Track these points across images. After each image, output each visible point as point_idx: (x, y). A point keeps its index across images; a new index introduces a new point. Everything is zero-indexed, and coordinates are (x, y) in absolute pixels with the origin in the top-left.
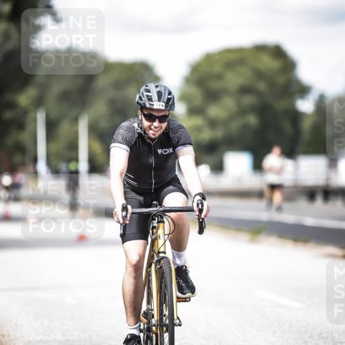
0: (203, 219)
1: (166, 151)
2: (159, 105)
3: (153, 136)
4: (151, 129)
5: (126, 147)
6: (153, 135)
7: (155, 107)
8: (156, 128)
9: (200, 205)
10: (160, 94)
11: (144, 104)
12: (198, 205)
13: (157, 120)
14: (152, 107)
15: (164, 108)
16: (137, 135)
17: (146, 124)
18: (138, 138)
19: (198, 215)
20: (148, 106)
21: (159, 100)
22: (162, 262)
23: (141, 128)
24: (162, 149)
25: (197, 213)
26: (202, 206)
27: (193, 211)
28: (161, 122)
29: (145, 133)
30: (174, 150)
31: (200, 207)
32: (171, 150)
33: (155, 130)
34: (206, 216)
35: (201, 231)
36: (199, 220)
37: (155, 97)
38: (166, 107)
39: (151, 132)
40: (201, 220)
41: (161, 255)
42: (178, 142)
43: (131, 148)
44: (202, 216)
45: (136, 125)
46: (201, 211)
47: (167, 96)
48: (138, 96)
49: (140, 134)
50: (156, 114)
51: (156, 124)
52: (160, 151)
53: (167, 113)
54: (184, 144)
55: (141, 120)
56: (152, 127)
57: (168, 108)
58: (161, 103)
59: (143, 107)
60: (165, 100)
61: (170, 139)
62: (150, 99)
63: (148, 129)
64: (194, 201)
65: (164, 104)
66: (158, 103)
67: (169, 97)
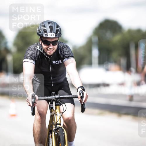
0: (83, 103)
1: (58, 62)
2: (51, 35)
3: (49, 54)
4: (48, 50)
6: (49, 53)
7: (49, 36)
8: (50, 49)
9: (81, 94)
10: (51, 28)
11: (42, 35)
12: (80, 94)
14: (47, 36)
15: (54, 37)
17: (44, 47)
19: (80, 101)
20: (44, 36)
21: (51, 32)
24: (56, 61)
25: (80, 99)
26: (83, 95)
27: (77, 98)
28: (53, 45)
29: (44, 52)
34: (85, 101)
35: (83, 110)
36: (81, 103)
37: (48, 30)
38: (56, 35)
41: (58, 126)
42: (64, 56)
44: (83, 101)
46: (82, 98)
48: (38, 30)
49: (41, 53)
50: (50, 40)
52: (54, 62)
53: (57, 39)
54: (68, 57)
55: (41, 44)
56: (49, 49)
57: (57, 36)
58: (53, 34)
60: (55, 31)
61: (59, 55)
62: (45, 31)
63: (46, 50)
64: (77, 92)
65: (54, 34)
66: (51, 33)
67: (57, 29)
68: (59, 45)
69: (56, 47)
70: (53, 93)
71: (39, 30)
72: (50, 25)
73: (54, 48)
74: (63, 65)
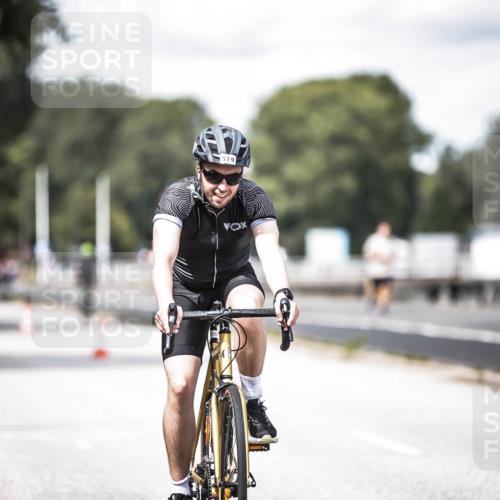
0: (289, 327)
1: (237, 226)
2: (227, 159)
3: (217, 204)
4: (215, 194)
5: (177, 220)
6: (218, 202)
7: (222, 162)
8: (222, 192)
9: (285, 306)
10: (228, 142)
11: (206, 156)
12: (282, 306)
13: (224, 181)
14: (217, 161)
15: (234, 163)
16: (193, 203)
17: (208, 186)
18: (195, 206)
19: (282, 322)
20: (211, 159)
21: (228, 151)
22: (227, 391)
23: (200, 193)
24: (231, 223)
25: (281, 319)
26: (288, 308)
28: (229, 183)
29: (206, 199)
30: (248, 224)
31: (285, 309)
32: (244, 225)
33: (220, 195)
34: (293, 323)
35: (285, 346)
36: (283, 328)
37: (222, 146)
38: (238, 161)
39: (215, 198)
40: (286, 329)
41: (225, 381)
42: (255, 213)
43: (184, 221)
44: (289, 323)
45: (192, 187)
46: (286, 315)
47: (238, 146)
48: (196, 145)
49: (198, 201)
50: (222, 172)
51: (222, 187)
52: (227, 226)
53: (239, 171)
54: (264, 217)
55: (201, 180)
56: (217, 191)
57: (241, 164)
58: (231, 156)
59: (203, 162)
60: (237, 151)
61: (243, 210)
62: (214, 149)
63: (210, 193)
64: (275, 301)
65: (235, 157)
66: (226, 155)
67: (243, 146)
68: (241, 186)
69: (235, 188)
70: (217, 302)
71: (199, 146)
72: (226, 135)
73: (231, 192)
74: (249, 234)
